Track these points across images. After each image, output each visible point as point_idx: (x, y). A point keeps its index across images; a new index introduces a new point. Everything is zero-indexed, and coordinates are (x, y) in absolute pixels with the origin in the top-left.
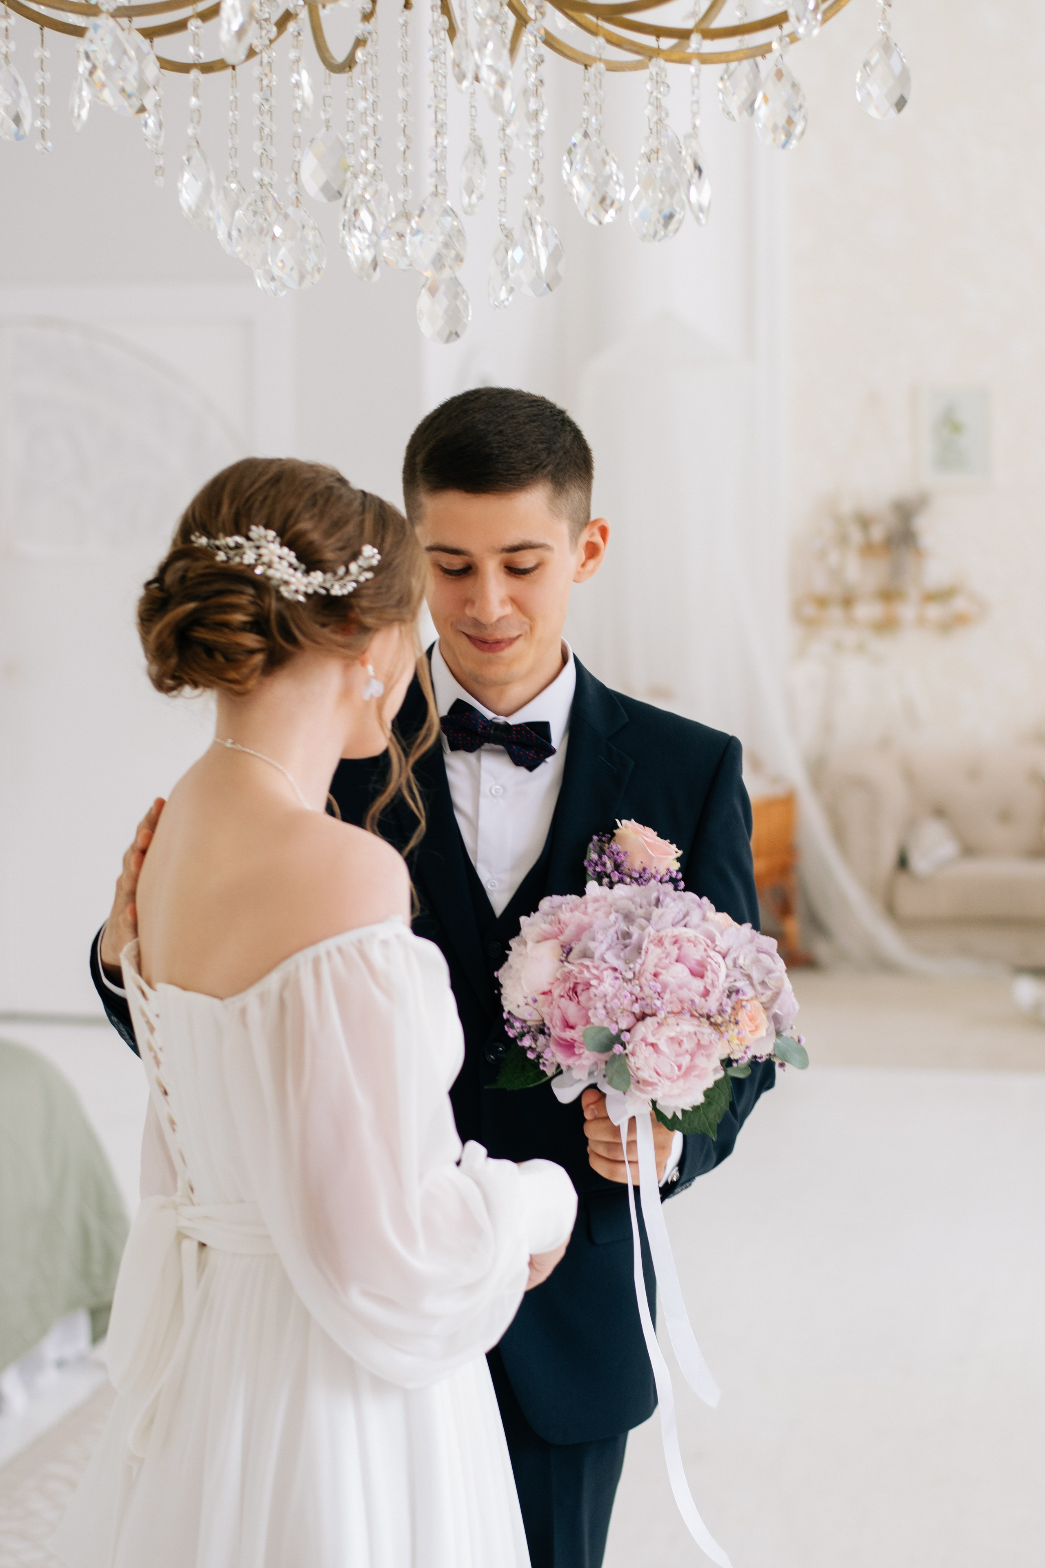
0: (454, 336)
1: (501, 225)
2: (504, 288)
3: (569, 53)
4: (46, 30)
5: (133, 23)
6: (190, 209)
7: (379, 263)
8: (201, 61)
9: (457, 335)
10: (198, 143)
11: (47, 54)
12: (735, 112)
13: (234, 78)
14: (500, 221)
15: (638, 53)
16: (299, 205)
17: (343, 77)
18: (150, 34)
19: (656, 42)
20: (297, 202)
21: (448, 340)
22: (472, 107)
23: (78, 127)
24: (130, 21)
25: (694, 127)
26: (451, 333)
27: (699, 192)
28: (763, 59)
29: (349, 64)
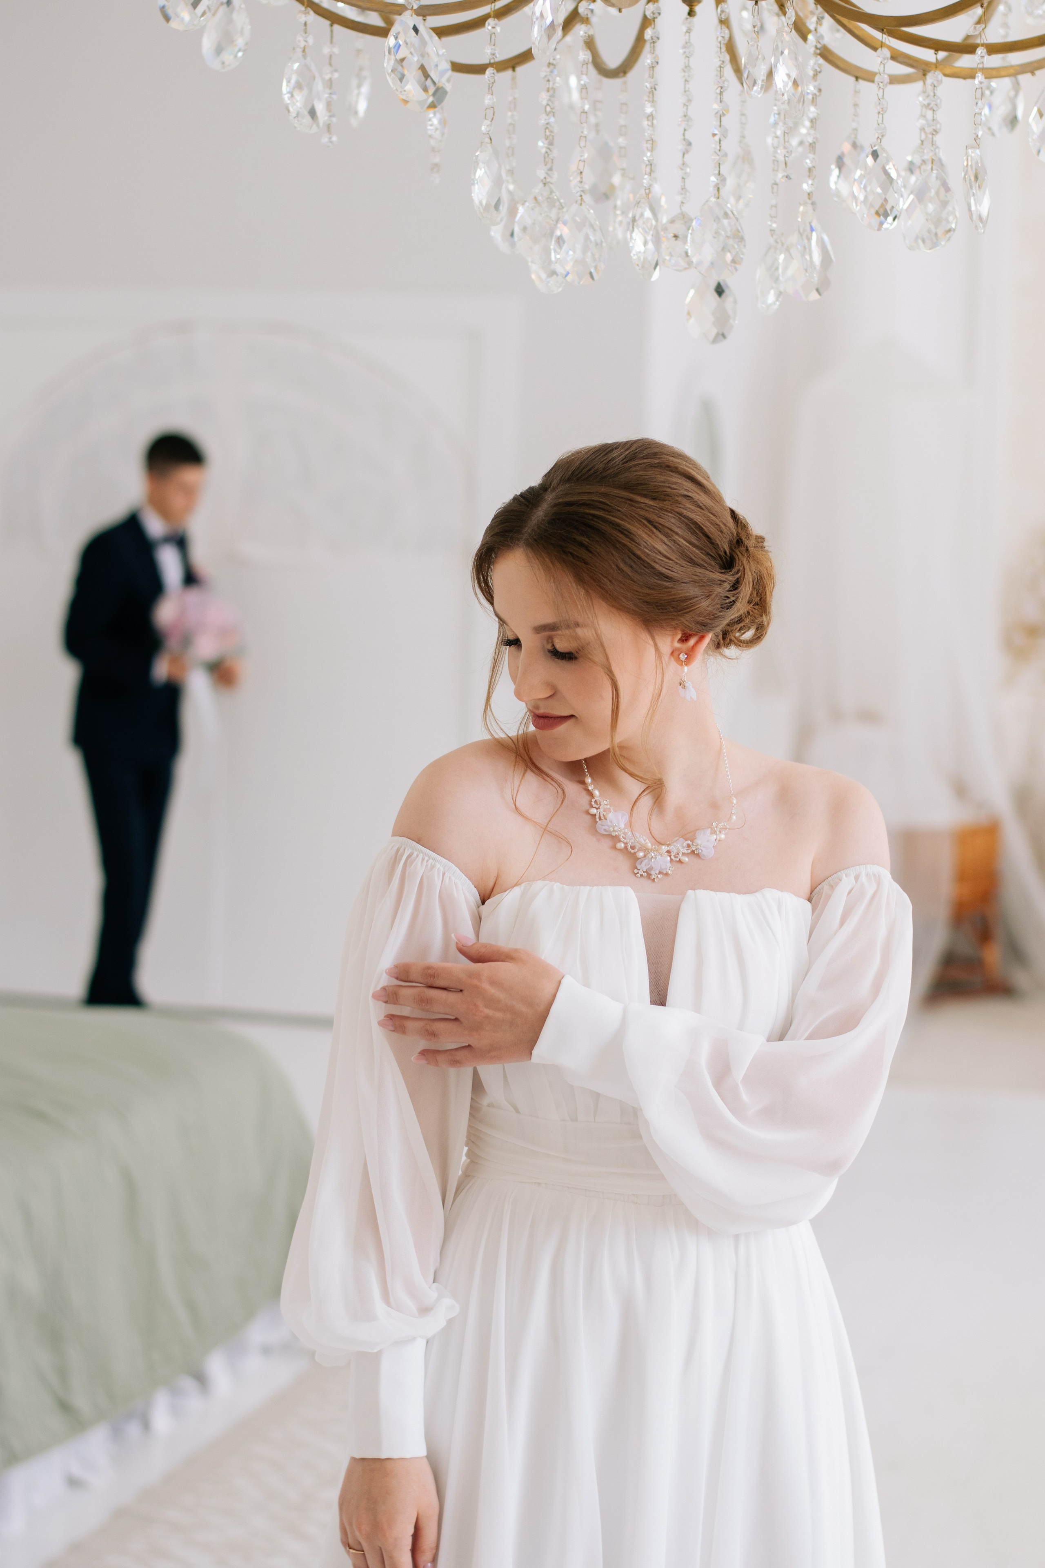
0: (721, 337)
1: (771, 230)
2: (772, 292)
3: (841, 65)
4: (336, 27)
5: (427, 21)
6: (481, 203)
7: (659, 263)
8: (497, 60)
9: (723, 336)
10: (491, 139)
11: (336, 50)
12: (995, 128)
13: (514, 79)
14: (771, 226)
15: (911, 66)
16: (583, 203)
17: (616, 82)
18: (442, 32)
19: (935, 55)
20: (581, 201)
21: (715, 341)
22: (743, 115)
23: (354, 123)
24: (425, 20)
25: (976, 138)
26: (717, 335)
27: (978, 202)
28: (1033, 75)
29: (623, 70)
